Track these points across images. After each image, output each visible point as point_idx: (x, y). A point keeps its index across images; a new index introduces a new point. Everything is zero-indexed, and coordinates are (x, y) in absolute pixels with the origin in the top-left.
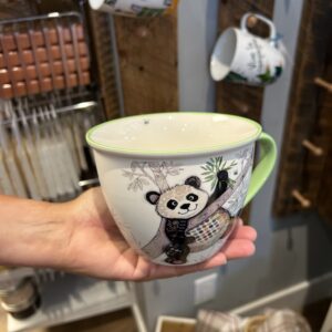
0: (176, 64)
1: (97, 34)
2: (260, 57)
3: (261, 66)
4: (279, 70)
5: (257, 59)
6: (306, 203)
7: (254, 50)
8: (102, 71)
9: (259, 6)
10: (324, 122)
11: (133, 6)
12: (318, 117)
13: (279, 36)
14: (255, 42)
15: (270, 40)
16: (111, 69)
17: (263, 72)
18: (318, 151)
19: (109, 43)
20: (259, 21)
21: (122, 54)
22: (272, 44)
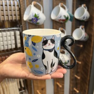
2: (64, 59)
4: (68, 61)
6: (78, 92)
10: (79, 70)
12: (77, 69)
14: (62, 55)
15: (65, 54)
17: (65, 62)
18: (79, 78)
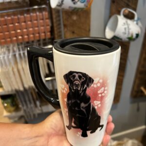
0: (89, 30)
1: (54, 16)
2: (129, 29)
3: (129, 33)
4: (137, 35)
5: (127, 30)
7: (126, 26)
8: (56, 32)
9: (130, 4)
11: (70, 7)
13: (138, 19)
14: (127, 22)
15: (134, 21)
16: (60, 32)
17: (130, 36)
19: (60, 20)
20: (130, 12)
21: (65, 26)
22: (135, 22)
